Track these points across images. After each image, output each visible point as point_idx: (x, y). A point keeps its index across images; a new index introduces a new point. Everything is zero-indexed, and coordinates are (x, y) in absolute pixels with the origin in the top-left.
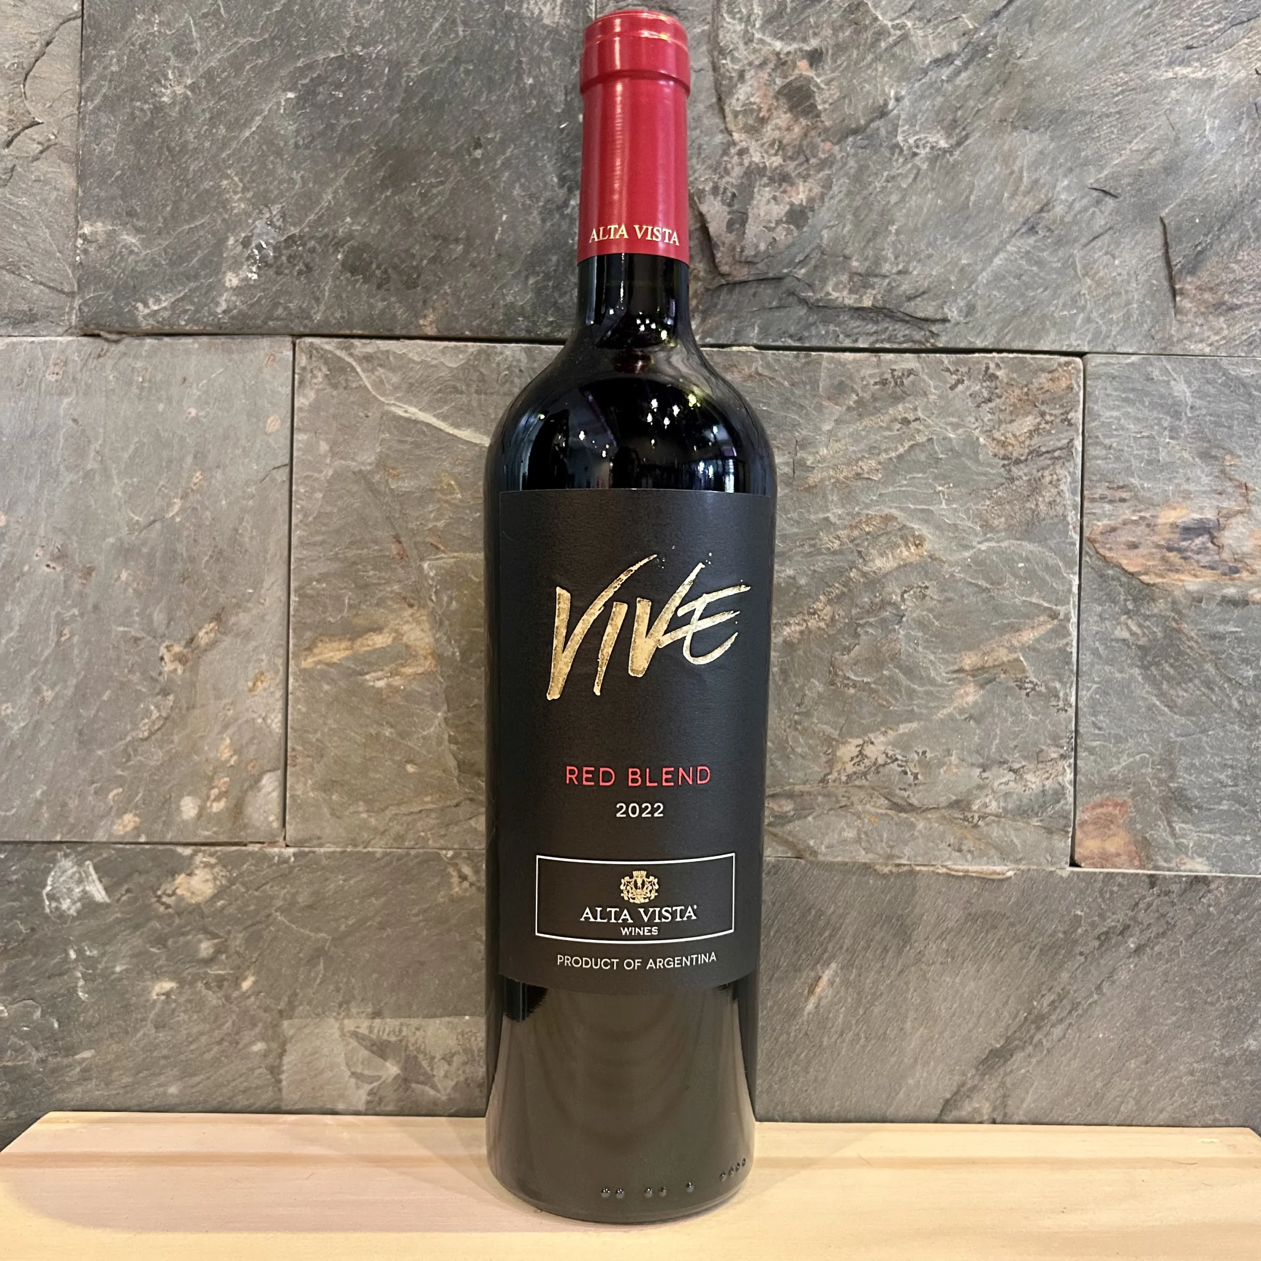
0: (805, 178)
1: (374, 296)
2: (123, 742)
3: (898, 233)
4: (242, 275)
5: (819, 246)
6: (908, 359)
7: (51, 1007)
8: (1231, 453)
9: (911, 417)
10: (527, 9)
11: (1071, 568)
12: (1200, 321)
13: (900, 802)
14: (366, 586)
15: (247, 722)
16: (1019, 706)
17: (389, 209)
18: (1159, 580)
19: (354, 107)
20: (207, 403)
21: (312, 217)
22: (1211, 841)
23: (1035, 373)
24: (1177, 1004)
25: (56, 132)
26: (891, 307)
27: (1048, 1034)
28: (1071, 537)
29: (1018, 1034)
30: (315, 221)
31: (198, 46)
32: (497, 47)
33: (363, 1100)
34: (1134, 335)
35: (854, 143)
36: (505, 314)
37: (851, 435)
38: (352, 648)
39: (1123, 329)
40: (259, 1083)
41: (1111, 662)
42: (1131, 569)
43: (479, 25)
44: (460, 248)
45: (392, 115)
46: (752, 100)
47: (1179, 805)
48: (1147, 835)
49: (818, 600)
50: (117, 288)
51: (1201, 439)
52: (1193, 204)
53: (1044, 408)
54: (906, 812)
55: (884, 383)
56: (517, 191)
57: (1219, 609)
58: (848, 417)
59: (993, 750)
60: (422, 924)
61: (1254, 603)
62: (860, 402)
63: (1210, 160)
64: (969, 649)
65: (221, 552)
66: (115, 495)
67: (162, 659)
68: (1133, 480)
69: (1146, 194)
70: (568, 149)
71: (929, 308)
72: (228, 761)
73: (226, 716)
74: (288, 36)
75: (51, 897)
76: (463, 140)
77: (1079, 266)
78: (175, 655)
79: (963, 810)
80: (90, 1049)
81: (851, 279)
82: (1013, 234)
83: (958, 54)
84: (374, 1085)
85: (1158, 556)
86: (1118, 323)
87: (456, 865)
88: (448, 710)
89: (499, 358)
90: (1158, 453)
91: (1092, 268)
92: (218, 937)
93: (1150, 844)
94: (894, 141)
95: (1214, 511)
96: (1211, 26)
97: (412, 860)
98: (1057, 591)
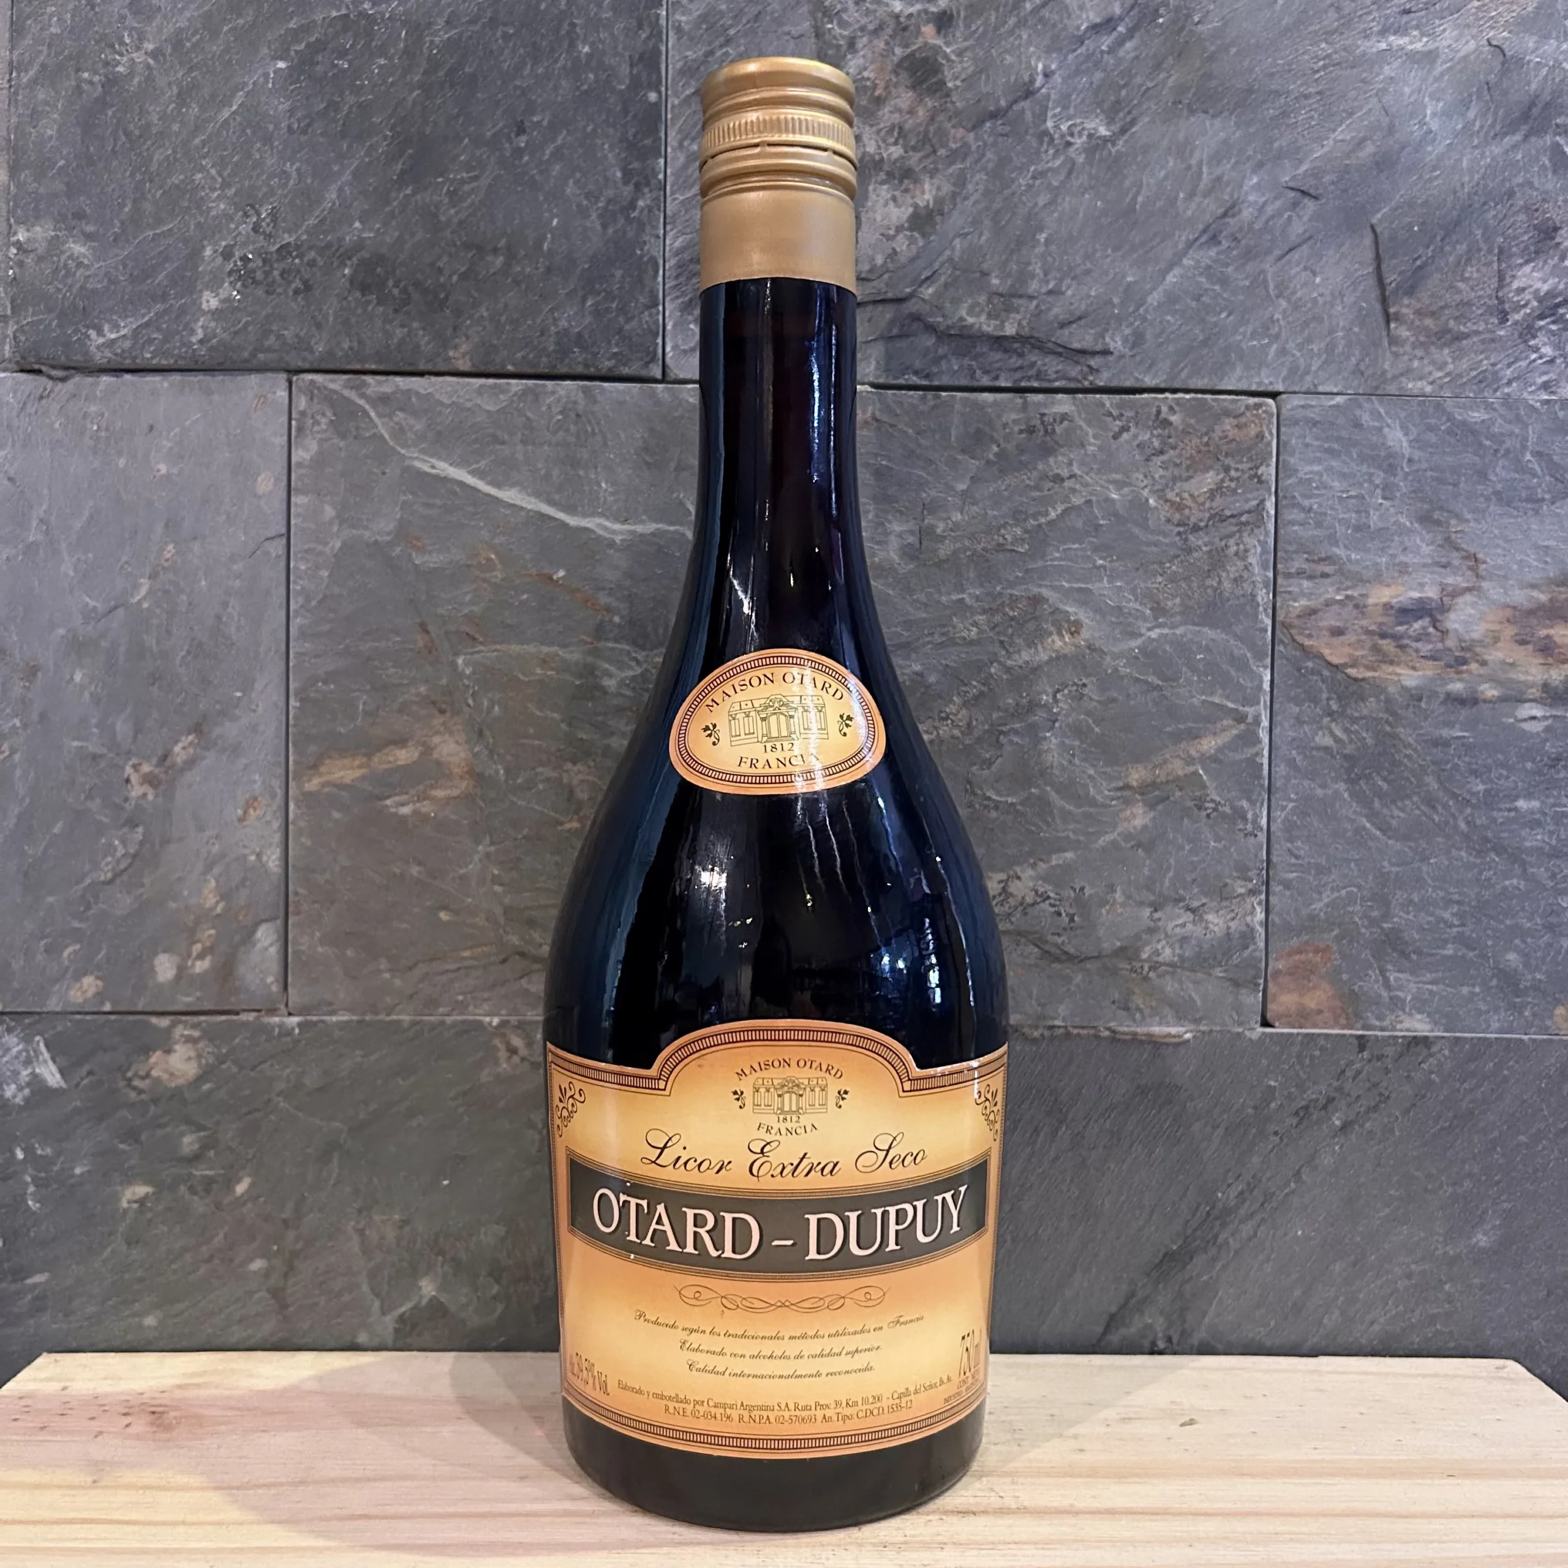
0: (933, 174)
1: (391, 322)
2: (82, 886)
3: (1048, 242)
4: (223, 293)
5: (950, 260)
6: (1060, 402)
8: (1457, 516)
9: (1065, 473)
11: (1262, 660)
12: (1419, 353)
13: (1053, 950)
14: (385, 687)
15: (236, 859)
16: (1198, 832)
17: (409, 211)
18: (1370, 674)
19: (362, 81)
20: (182, 458)
21: (312, 222)
22: (1431, 992)
23: (1218, 419)
24: (1392, 1192)
26: (1040, 336)
27: (1235, 1231)
28: (1262, 622)
29: (1199, 1233)
30: (315, 226)
32: (543, 6)
33: (391, 1330)
34: (1339, 372)
35: (993, 129)
36: (557, 343)
37: (991, 496)
38: (368, 766)
39: (1324, 363)
40: (259, 1308)
41: (1310, 775)
42: (1335, 660)
44: (501, 258)
45: (411, 91)
46: (866, 74)
47: (1394, 950)
48: (1356, 988)
49: (951, 701)
50: (63, 312)
51: (1422, 500)
52: (1411, 208)
53: (1228, 461)
54: (1060, 962)
55: (1031, 430)
56: (570, 189)
57: (1442, 709)
58: (987, 474)
59: (1167, 883)
60: (461, 1110)
61: (1485, 701)
62: (1002, 455)
63: (1433, 151)
64: (1137, 760)
65: (200, 645)
66: (66, 574)
67: (128, 781)
68: (1337, 551)
69: (1355, 195)
70: (635, 135)
71: (1087, 337)
72: (213, 908)
73: (209, 853)
76: (501, 125)
77: (1271, 286)
78: (143, 776)
79: (1130, 960)
80: (41, 1272)
81: (990, 301)
82: (1190, 245)
83: (1121, 19)
84: (403, 1309)
85: (1369, 644)
86: (1319, 355)
87: (504, 1035)
88: (492, 843)
89: (550, 400)
90: (1368, 516)
91: (1287, 287)
92: (204, 1128)
93: (1358, 999)
94: (1042, 127)
95: (1437, 589)
97: (448, 1030)
98: (1244, 688)
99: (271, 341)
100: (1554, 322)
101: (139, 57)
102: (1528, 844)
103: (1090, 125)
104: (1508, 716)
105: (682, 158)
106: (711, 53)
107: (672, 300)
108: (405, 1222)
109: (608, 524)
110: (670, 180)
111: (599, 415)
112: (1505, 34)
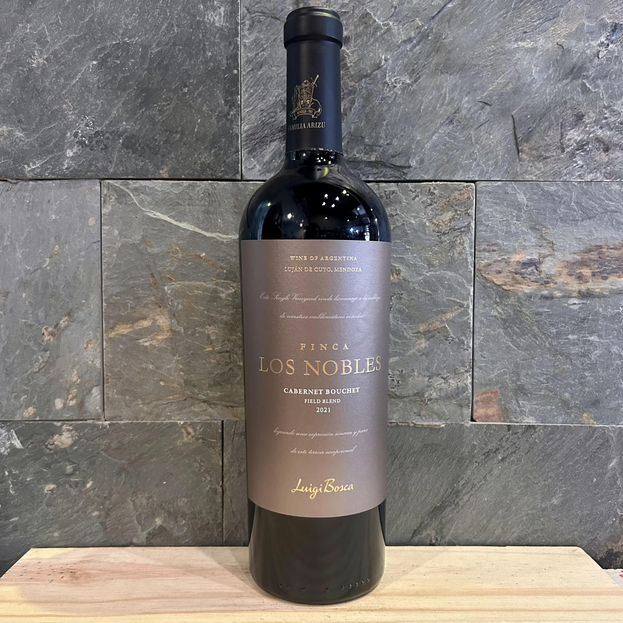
1: (138, 160)
2: (27, 374)
3: (387, 125)
4: (75, 150)
5: (350, 132)
6: (392, 186)
8: (546, 227)
9: (394, 213)
10: (208, 18)
11: (470, 283)
12: (531, 164)
13: (391, 394)
14: (138, 298)
15: (84, 363)
16: (446, 349)
17: (144, 117)
18: (512, 288)
19: (125, 68)
20: (60, 212)
21: (107, 122)
22: (536, 408)
23: (452, 191)
24: (521, 484)
26: (385, 161)
27: (462, 499)
28: (470, 269)
29: (448, 499)
30: (108, 124)
31: (49, 39)
32: (193, 38)
33: (145, 537)
34: (500, 172)
35: (365, 82)
36: (200, 167)
38: (132, 327)
39: (494, 168)
40: (96, 529)
41: (489, 326)
42: (498, 283)
43: (184, 27)
44: (179, 136)
45: (144, 72)
47: (521, 392)
48: (507, 407)
50: (15, 158)
51: (532, 221)
52: (527, 109)
53: (456, 208)
54: (394, 398)
56: (205, 108)
57: (540, 301)
59: (434, 368)
60: (170, 455)
61: (556, 298)
64: (422, 323)
65: (69, 283)
66: (18, 257)
67: (43, 334)
68: (499, 241)
69: (505, 104)
70: (228, 87)
71: (402, 161)
72: (76, 381)
73: (74, 360)
74: (93, 33)
76: (178, 83)
77: (473, 139)
78: (49, 332)
79: (420, 397)
80: (16, 517)
81: (365, 148)
82: (442, 125)
83: (414, 38)
84: (150, 529)
85: (511, 277)
86: (492, 166)
87: (185, 428)
89: (198, 189)
90: (511, 228)
91: (480, 140)
92: (75, 463)
93: (508, 411)
94: (384, 81)
95: (538, 255)
96: (535, 22)
97: (164, 426)
98: (464, 294)
100: (582, 152)
101: (41, 61)
102: (573, 352)
104: (565, 303)
105: (247, 95)
106: (257, 54)
107: (244, 150)
108: (149, 498)
109: (221, 235)
110: (243, 103)
111: (217, 194)
112: (563, 40)
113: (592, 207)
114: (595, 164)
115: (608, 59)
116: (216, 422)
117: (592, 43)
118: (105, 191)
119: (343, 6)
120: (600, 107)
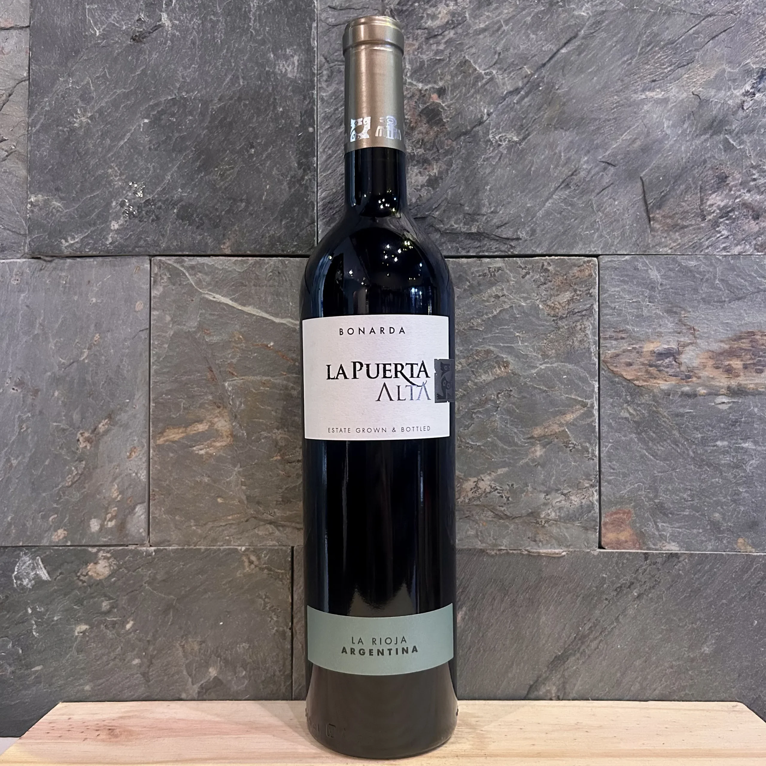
0: (437, 160)
1: (195, 233)
2: (57, 489)
3: (490, 190)
4: (121, 222)
5: (446, 199)
6: (497, 262)
7: (17, 641)
8: (684, 309)
9: (500, 294)
10: (279, 69)
11: (594, 378)
12: (665, 235)
13: (500, 514)
14: (193, 397)
15: (126, 475)
16: (566, 457)
17: (203, 184)
18: (645, 383)
19: (182, 126)
20: (102, 295)
21: (159, 189)
22: (679, 533)
23: (571, 268)
24: (663, 627)
25: (15, 144)
26: (488, 232)
27: (588, 646)
28: (593, 360)
29: (571, 647)
30: (161, 191)
31: (94, 95)
32: (262, 91)
33: (196, 691)
34: (627, 245)
35: (464, 140)
36: (269, 241)
37: (466, 305)
38: (185, 432)
39: (621, 240)
40: (136, 682)
41: (619, 431)
42: (629, 378)
43: (251, 79)
44: (243, 204)
45: (203, 130)
46: (406, 117)
47: (661, 512)
48: (643, 530)
50: (50, 232)
51: (668, 302)
52: (658, 169)
53: (575, 287)
54: (503, 519)
55: (485, 275)
56: (274, 172)
57: (680, 400)
58: (465, 295)
59: (552, 482)
61: (700, 395)
62: (471, 286)
64: (536, 425)
65: (110, 379)
66: (51, 348)
67: (78, 440)
68: (628, 327)
69: (632, 164)
70: (303, 148)
71: (509, 232)
72: (116, 498)
73: (115, 472)
74: (145, 88)
75: (17, 578)
76: (244, 144)
77: (595, 206)
78: (85, 438)
79: (536, 518)
80: (39, 665)
81: (464, 217)
82: (556, 189)
83: (522, 88)
84: (202, 682)
85: (644, 370)
86: (618, 238)
88: (241, 467)
89: (266, 267)
90: (642, 311)
91: (602, 207)
92: (113, 599)
93: (644, 535)
94: (487, 138)
95: (676, 343)
96: (666, 68)
97: (222, 553)
98: (586, 391)
99: (142, 243)
100: (727, 220)
101: (84, 119)
102: (723, 462)
103: (509, 136)
104: (711, 402)
105: (324, 157)
106: (337, 109)
107: (321, 220)
108: (202, 642)
109: (293, 321)
110: (319, 167)
111: (289, 273)
112: (700, 89)
113: (741, 285)
114: (742, 235)
115: (754, 111)
116: (284, 548)
117: (735, 92)
118: (156, 270)
119: (437, 53)
120: (747, 167)
